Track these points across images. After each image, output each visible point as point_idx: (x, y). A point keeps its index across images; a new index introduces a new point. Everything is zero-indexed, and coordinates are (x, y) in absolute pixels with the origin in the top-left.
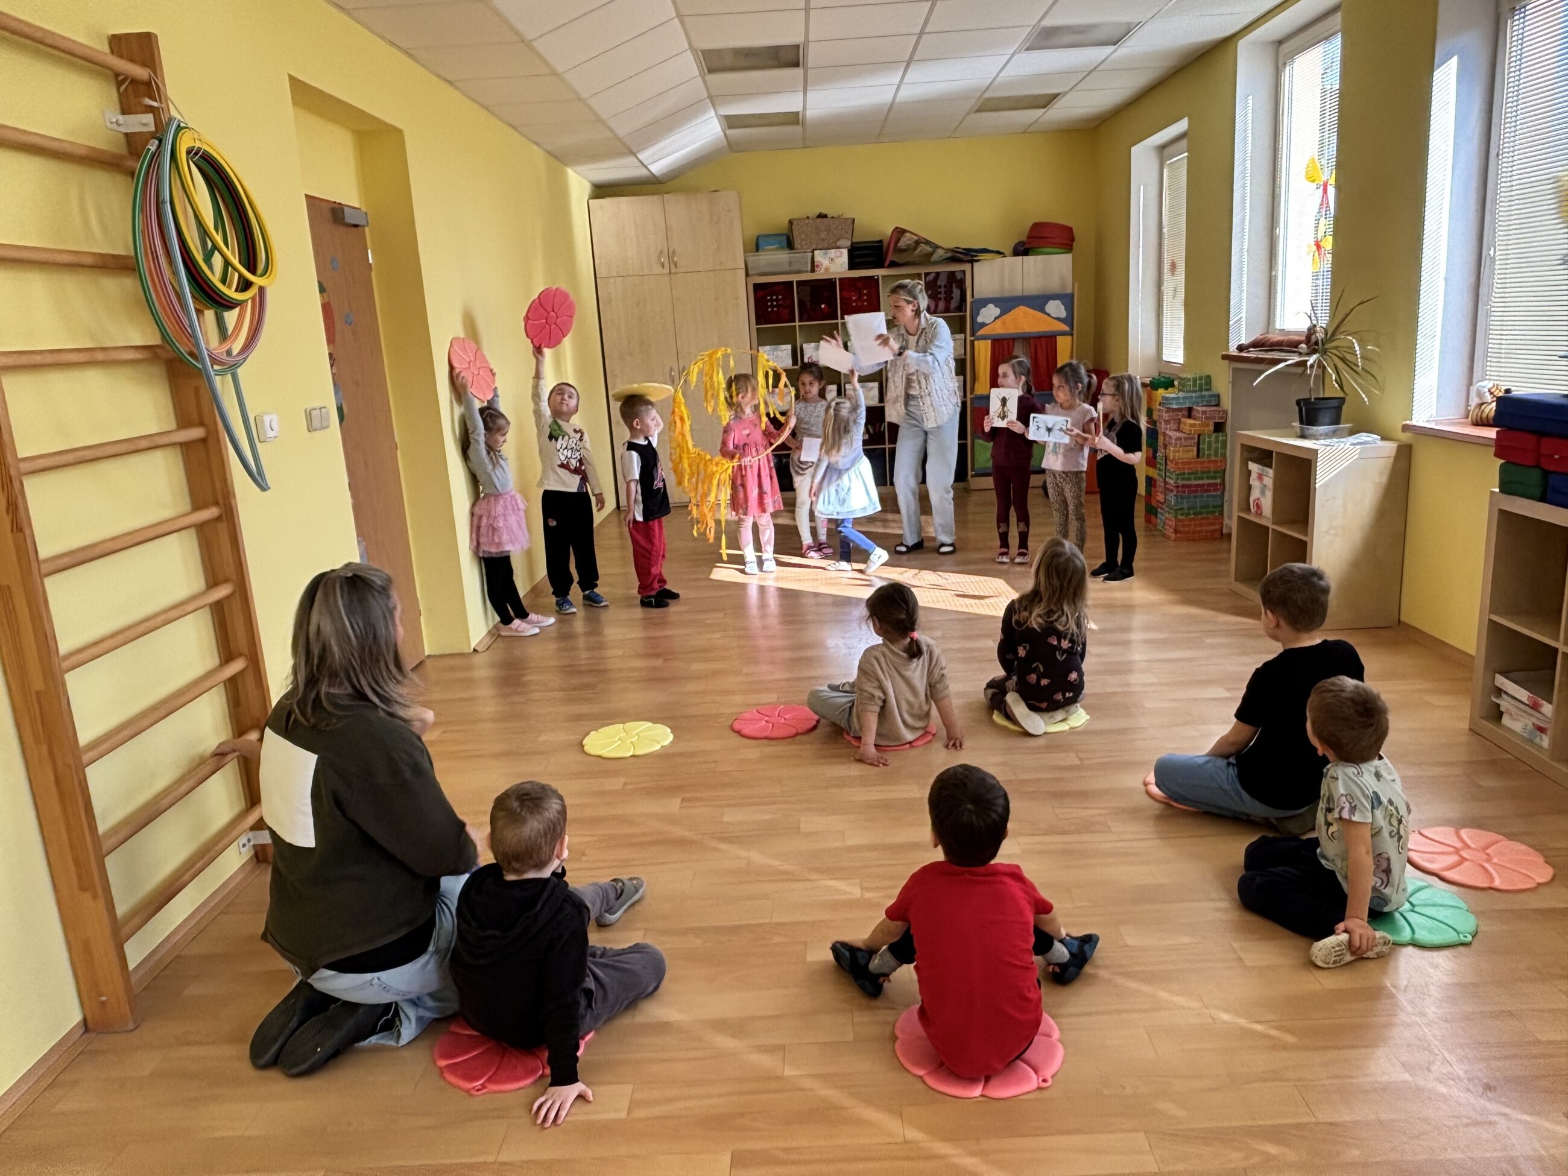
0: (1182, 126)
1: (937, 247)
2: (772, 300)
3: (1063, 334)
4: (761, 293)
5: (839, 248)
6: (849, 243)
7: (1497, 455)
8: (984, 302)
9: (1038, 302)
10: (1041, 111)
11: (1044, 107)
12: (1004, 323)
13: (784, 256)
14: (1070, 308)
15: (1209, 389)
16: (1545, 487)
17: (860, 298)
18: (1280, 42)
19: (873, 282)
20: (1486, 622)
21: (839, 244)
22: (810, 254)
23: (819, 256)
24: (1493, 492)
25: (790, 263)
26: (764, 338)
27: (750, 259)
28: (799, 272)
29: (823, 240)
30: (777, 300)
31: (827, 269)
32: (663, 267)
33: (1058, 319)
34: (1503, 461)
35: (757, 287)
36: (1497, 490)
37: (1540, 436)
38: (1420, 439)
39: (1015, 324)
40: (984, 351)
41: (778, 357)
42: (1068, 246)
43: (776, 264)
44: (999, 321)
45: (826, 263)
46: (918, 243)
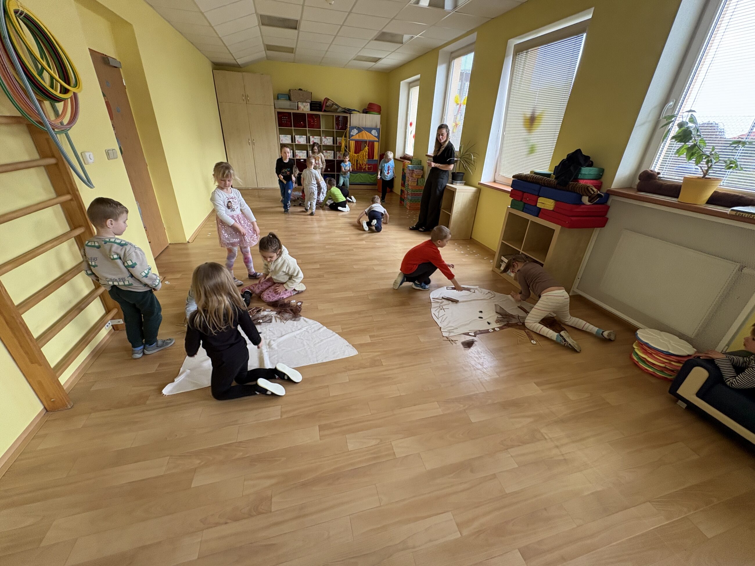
0: (418, 76)
1: (339, 107)
2: (284, 119)
3: (376, 141)
4: (280, 116)
5: (306, 102)
6: (310, 101)
7: (510, 196)
8: (353, 128)
9: (369, 130)
10: (374, 63)
11: (375, 62)
12: (359, 136)
13: (287, 103)
14: (379, 134)
15: (420, 165)
16: (524, 208)
18: (452, 53)
19: (318, 116)
20: (501, 242)
21: (307, 101)
22: (297, 104)
23: (300, 104)
24: (508, 207)
25: (290, 106)
26: (282, 132)
27: (276, 102)
28: (293, 109)
29: (301, 99)
30: (286, 119)
31: (303, 110)
32: (244, 100)
33: (375, 136)
34: (512, 199)
35: (279, 113)
36: (510, 207)
37: (524, 192)
38: (482, 187)
39: (362, 137)
40: (352, 144)
41: (286, 139)
42: (379, 112)
43: (285, 105)
44: (357, 135)
45: (302, 107)
46: (333, 104)
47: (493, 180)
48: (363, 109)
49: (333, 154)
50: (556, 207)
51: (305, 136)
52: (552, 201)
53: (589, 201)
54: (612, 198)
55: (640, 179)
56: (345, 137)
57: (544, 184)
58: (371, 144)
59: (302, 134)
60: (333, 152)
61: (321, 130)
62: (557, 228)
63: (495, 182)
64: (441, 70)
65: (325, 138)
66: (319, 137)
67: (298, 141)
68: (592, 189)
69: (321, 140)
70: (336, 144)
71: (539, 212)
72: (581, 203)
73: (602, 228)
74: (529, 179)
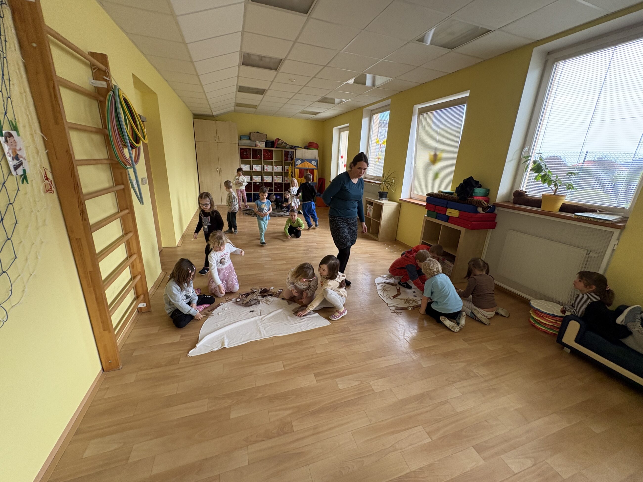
0: (348, 125)
1: (288, 145)
2: (245, 153)
3: (315, 169)
4: (242, 151)
6: (265, 141)
7: (426, 208)
8: (298, 159)
9: (310, 161)
10: (314, 115)
12: (302, 165)
13: (248, 142)
14: (317, 164)
16: (437, 216)
17: (268, 155)
18: (372, 110)
19: (271, 151)
21: (263, 140)
22: (255, 142)
23: (257, 143)
25: (250, 144)
26: (242, 163)
27: (239, 141)
28: (252, 146)
29: (259, 139)
30: (246, 153)
31: (260, 147)
32: (215, 140)
33: (314, 165)
35: (241, 149)
36: (426, 216)
37: (436, 205)
38: (403, 202)
39: (305, 165)
40: (297, 171)
41: (246, 168)
42: (317, 148)
43: (246, 143)
44: (301, 164)
45: (259, 145)
46: (282, 143)
47: (409, 197)
48: (305, 145)
49: (282, 179)
50: (460, 215)
51: (261, 166)
52: (457, 211)
53: (483, 211)
54: (497, 208)
55: (514, 196)
56: (292, 166)
57: (450, 199)
58: (312, 171)
59: (257, 164)
60: (282, 177)
61: (273, 161)
62: (463, 230)
63: (411, 198)
64: (365, 121)
65: (276, 167)
66: (272, 166)
67: (255, 169)
68: (483, 203)
69: (273, 168)
70: (285, 171)
71: (448, 219)
72: (477, 212)
73: (493, 229)
74: (438, 196)
